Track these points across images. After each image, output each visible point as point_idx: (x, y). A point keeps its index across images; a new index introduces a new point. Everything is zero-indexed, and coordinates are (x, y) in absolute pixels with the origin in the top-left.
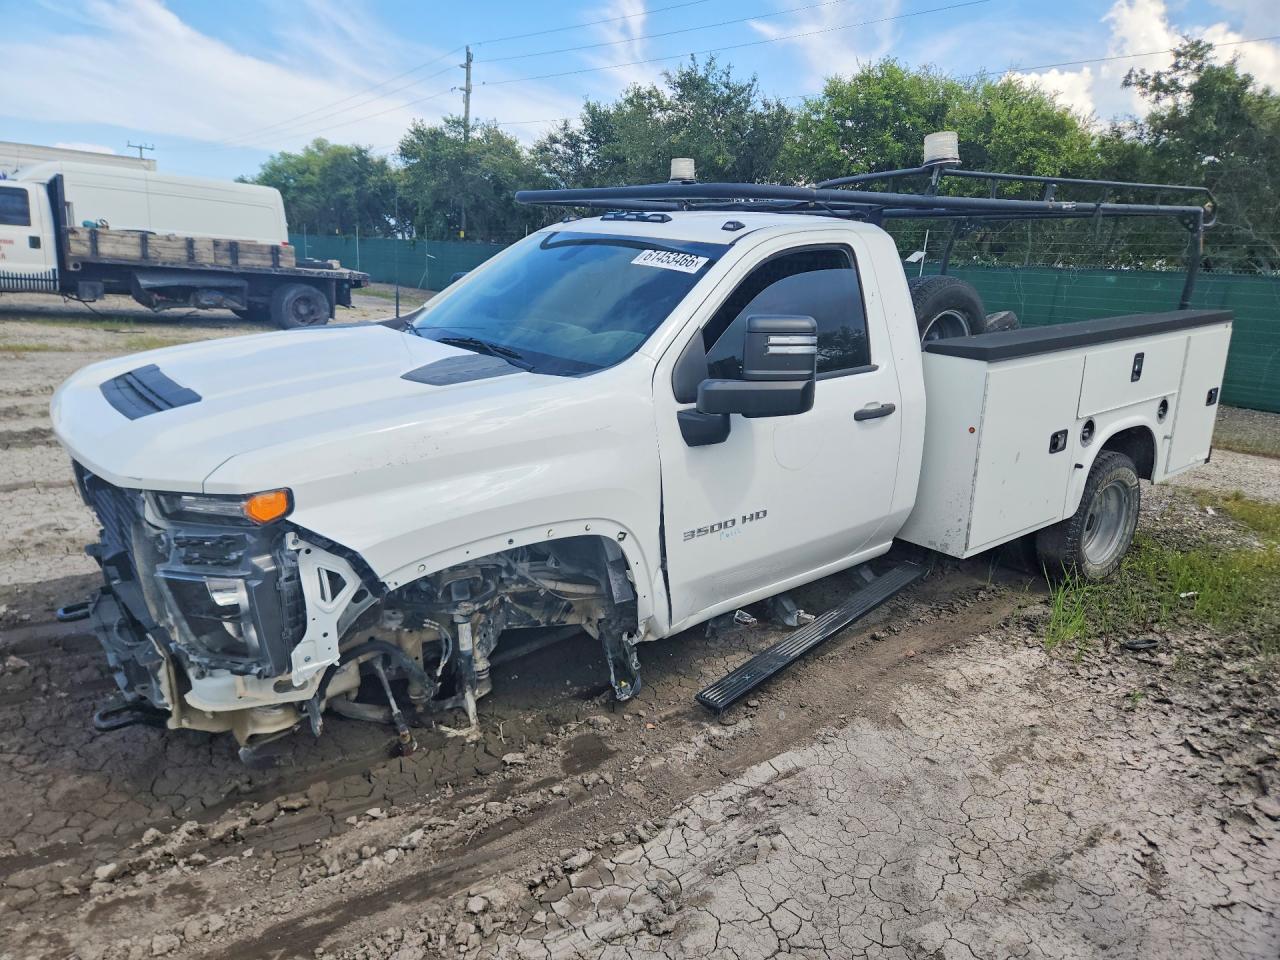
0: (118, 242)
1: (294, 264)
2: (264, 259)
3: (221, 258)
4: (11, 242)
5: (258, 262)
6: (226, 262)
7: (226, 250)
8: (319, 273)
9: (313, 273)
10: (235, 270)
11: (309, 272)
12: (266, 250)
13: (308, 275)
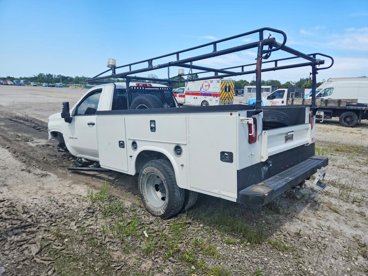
0: (298, 101)
1: (345, 105)
2: (336, 104)
3: (323, 104)
4: (278, 102)
5: (333, 105)
6: (324, 105)
7: (324, 102)
8: (353, 108)
9: (351, 108)
10: (325, 108)
11: (349, 108)
12: (336, 101)
13: (349, 109)
